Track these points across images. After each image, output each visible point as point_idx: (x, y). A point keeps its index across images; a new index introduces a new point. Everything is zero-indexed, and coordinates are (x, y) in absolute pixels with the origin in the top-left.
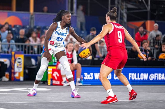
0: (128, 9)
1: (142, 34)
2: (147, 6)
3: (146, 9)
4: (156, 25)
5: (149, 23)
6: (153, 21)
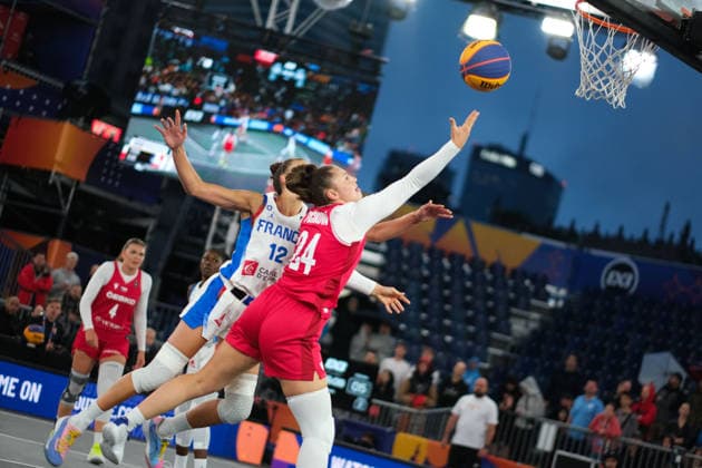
1: (38, 273)
2: (62, 202)
3: (59, 207)
4: (73, 256)
5: (56, 246)
6: (69, 245)
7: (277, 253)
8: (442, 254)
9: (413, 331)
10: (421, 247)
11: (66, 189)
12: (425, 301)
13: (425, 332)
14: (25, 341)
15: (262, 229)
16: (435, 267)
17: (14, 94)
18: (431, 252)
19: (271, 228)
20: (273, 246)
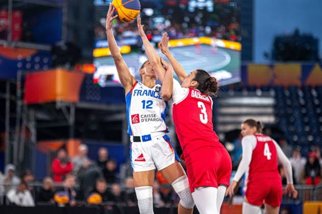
0: (38, 121)
3: (66, 120)
4: (83, 148)
5: (71, 143)
6: (78, 142)
7: (146, 104)
8: (310, 88)
9: (303, 140)
10: (296, 88)
11: (68, 109)
12: (306, 120)
13: (310, 138)
14: (57, 203)
15: (136, 94)
16: (308, 97)
17: (24, 61)
18: (303, 89)
19: (140, 93)
20: (144, 102)
